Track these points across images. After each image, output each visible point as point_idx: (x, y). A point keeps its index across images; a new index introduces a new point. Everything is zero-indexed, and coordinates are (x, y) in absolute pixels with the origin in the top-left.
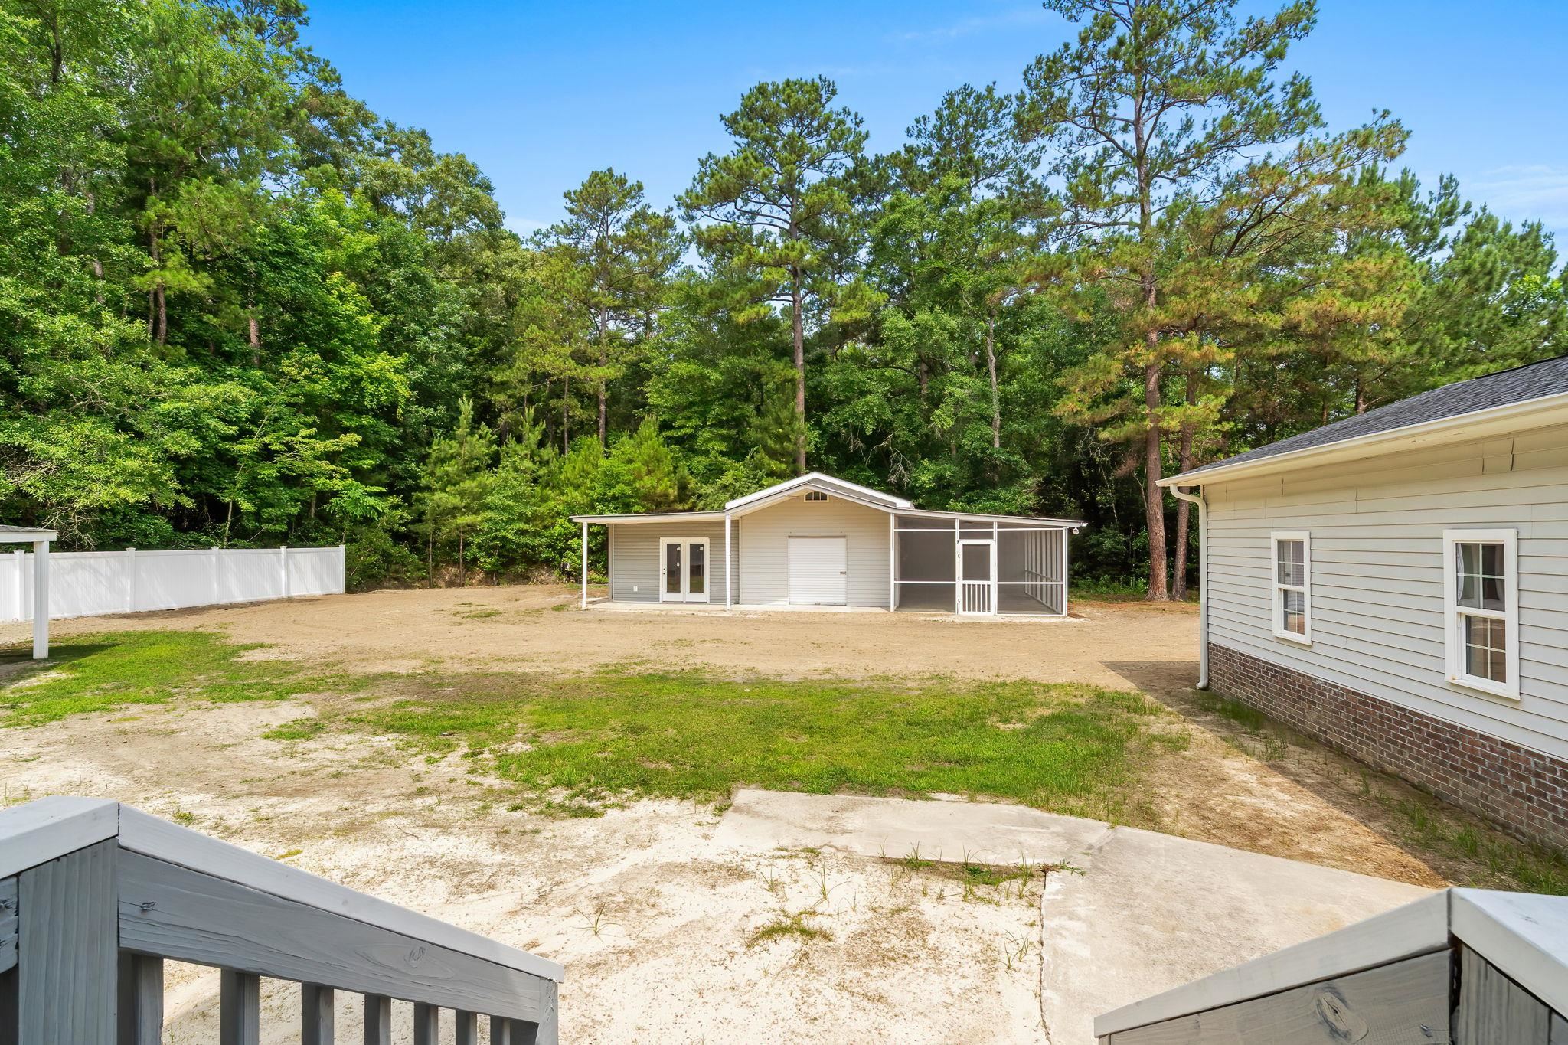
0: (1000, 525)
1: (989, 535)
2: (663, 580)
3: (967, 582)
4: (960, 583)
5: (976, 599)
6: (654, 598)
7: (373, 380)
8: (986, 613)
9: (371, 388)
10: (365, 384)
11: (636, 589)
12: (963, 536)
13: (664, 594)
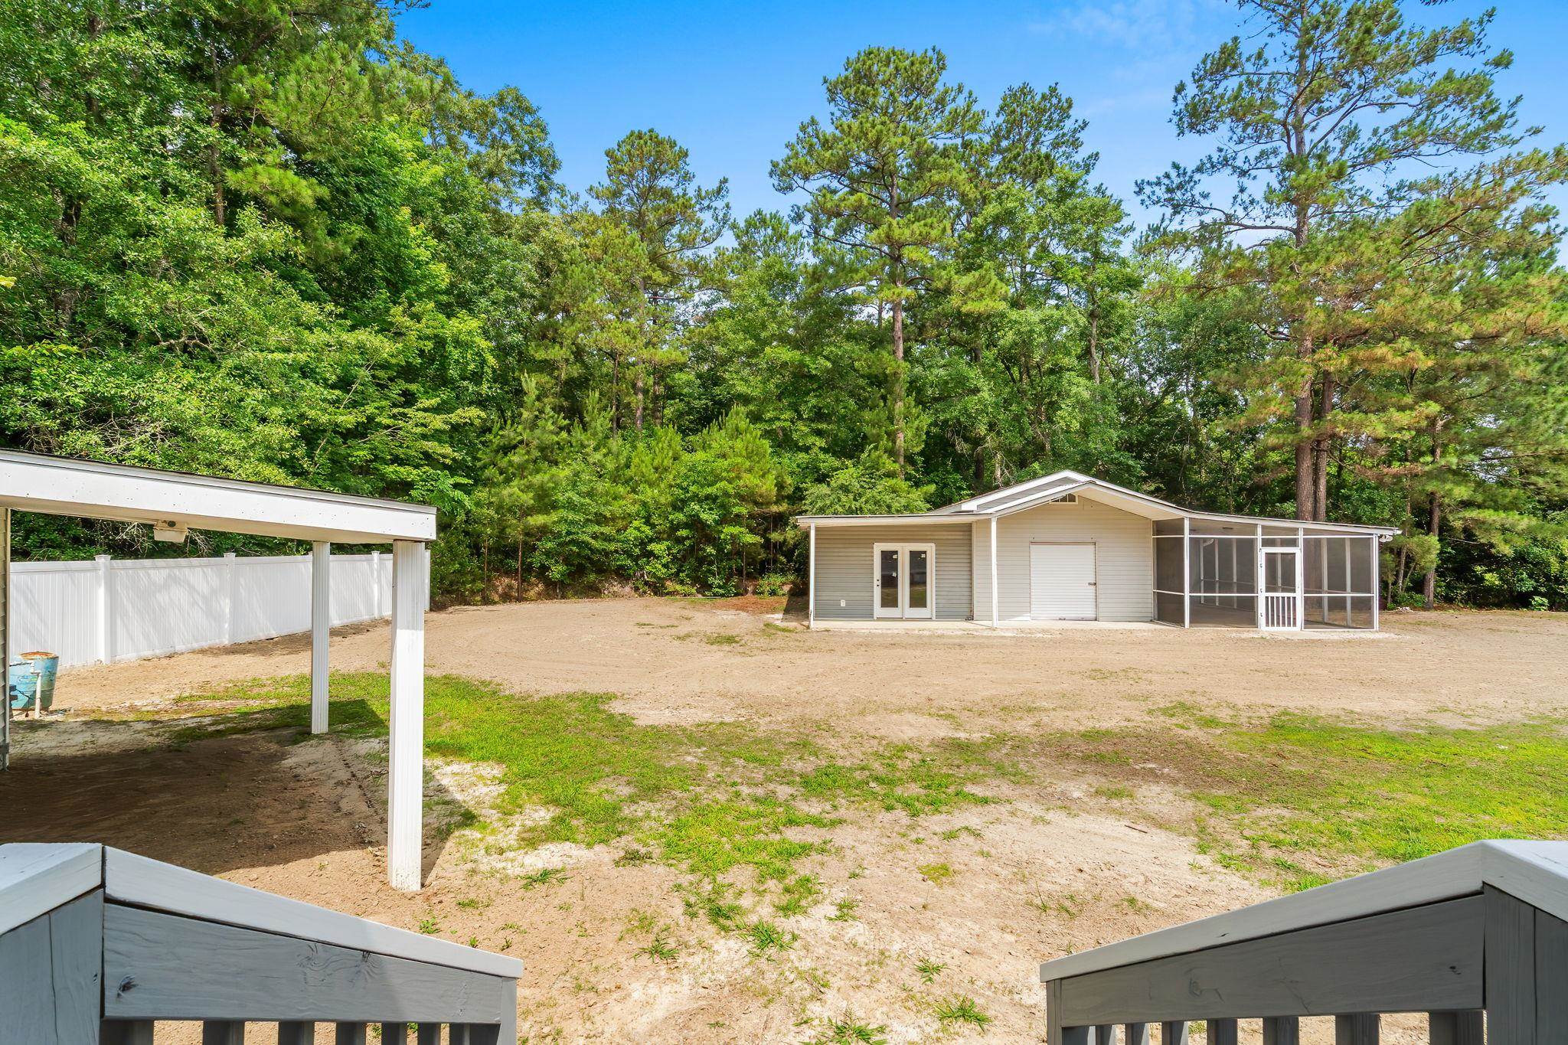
0: (1307, 531)
1: (1293, 543)
2: (877, 592)
3: (1270, 594)
4: (1262, 595)
5: (1280, 614)
6: (868, 615)
7: (457, 343)
8: (1292, 629)
9: (456, 354)
10: (450, 348)
11: (843, 604)
12: (1267, 543)
13: (878, 610)
